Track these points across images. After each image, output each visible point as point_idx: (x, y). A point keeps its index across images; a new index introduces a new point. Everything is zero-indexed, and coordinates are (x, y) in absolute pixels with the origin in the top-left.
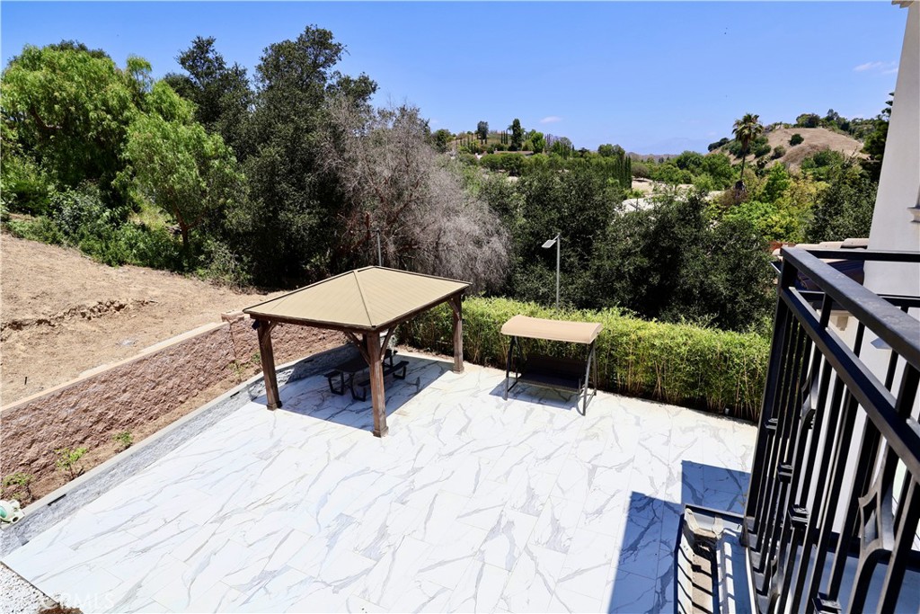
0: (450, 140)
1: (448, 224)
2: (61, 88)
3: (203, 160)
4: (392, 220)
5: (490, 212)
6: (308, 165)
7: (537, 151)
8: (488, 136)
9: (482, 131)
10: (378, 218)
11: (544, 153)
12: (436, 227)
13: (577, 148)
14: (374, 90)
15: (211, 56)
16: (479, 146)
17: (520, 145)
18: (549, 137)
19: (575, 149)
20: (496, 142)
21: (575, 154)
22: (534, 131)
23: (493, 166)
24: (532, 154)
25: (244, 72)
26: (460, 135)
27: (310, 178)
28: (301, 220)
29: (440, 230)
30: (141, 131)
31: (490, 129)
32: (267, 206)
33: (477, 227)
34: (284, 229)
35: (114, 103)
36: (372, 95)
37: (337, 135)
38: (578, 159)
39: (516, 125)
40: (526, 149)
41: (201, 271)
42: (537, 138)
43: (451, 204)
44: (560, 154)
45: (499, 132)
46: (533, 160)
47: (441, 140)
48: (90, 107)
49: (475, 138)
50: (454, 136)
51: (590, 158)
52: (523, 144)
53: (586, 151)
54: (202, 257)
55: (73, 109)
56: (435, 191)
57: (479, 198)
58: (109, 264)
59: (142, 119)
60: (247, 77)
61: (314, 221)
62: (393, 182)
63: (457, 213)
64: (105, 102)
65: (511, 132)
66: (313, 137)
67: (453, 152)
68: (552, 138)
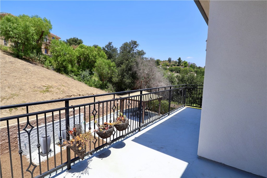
0: (160, 62)
1: (159, 84)
2: (86, 52)
3: (110, 67)
4: (147, 82)
5: (169, 82)
6: (130, 69)
7: (185, 67)
8: (171, 62)
9: (170, 60)
10: (144, 82)
11: (187, 67)
12: (157, 84)
13: (198, 66)
14: (145, 54)
15: (111, 45)
16: (168, 64)
17: (180, 65)
18: (189, 63)
19: (197, 66)
20: (173, 63)
21: (197, 68)
22: (185, 61)
23: (172, 71)
24: (184, 67)
25: (117, 49)
26: (163, 61)
27: (130, 72)
28: (127, 81)
29: (157, 85)
30: (99, 61)
31: (172, 60)
32: (121, 77)
33: (166, 85)
34: (124, 83)
35: (94, 55)
36: (144, 55)
37: (137, 64)
38: (198, 70)
39: (179, 59)
40: (182, 66)
41: (106, 90)
42: (185, 63)
43: (160, 80)
44: (192, 68)
45: (175, 61)
46: (184, 69)
47: (158, 62)
48: (90, 56)
49: (167, 62)
50: (161, 61)
51: (202, 69)
52: (181, 64)
53: (200, 67)
54: (107, 87)
55: (87, 56)
56: (157, 77)
57: (167, 79)
58: (90, 86)
59: (100, 59)
60: (117, 50)
61: (130, 81)
62: (148, 74)
63: (161, 82)
64: (93, 55)
65: (178, 61)
66: (132, 64)
67: (161, 66)
68: (190, 63)
